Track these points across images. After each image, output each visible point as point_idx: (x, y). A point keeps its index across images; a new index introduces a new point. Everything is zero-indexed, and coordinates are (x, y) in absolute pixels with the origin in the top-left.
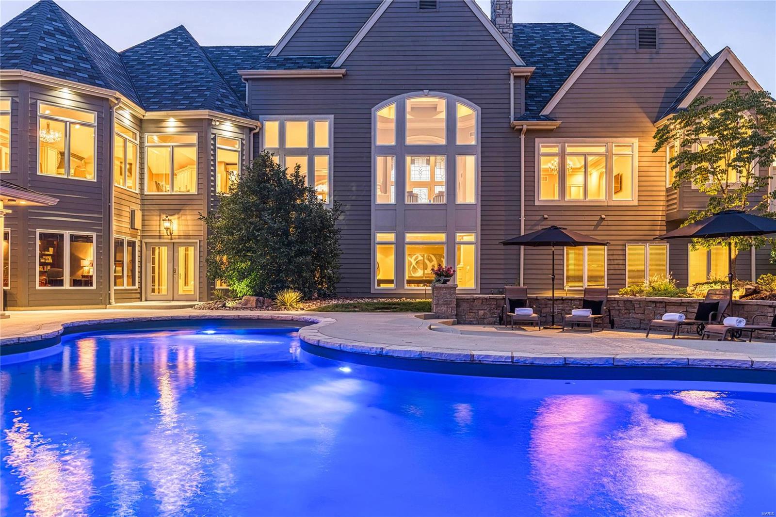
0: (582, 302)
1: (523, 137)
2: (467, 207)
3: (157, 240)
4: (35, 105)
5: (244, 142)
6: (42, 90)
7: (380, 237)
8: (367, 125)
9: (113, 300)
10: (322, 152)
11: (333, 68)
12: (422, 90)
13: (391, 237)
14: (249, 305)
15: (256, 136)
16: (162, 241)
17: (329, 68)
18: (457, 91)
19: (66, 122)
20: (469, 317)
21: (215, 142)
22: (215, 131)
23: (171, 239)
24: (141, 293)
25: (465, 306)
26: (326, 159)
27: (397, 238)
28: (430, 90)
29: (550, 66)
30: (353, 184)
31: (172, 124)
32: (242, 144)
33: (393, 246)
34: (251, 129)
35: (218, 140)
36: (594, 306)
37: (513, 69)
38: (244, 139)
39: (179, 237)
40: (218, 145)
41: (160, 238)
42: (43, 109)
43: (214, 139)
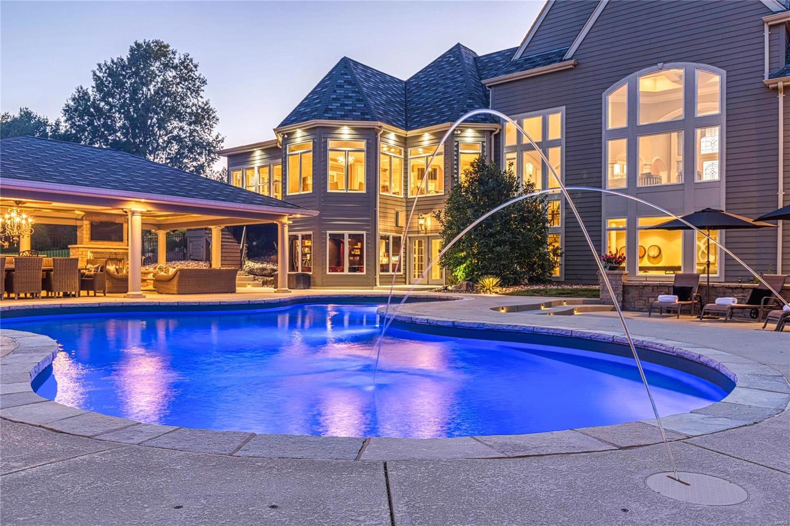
1: (781, 96)
2: (710, 184)
3: (416, 235)
4: (326, 142)
5: (485, 144)
6: (330, 131)
7: (612, 223)
8: (598, 111)
9: (378, 283)
10: (555, 143)
11: (565, 60)
12: (656, 64)
13: (622, 222)
14: (462, 289)
15: (497, 137)
16: (420, 235)
17: (561, 61)
18: (697, 58)
19: (345, 151)
20: (640, 304)
21: (458, 148)
22: (458, 139)
23: (426, 233)
24: (405, 278)
26: (559, 149)
27: (628, 223)
28: (665, 62)
30: (584, 171)
32: (483, 147)
33: (624, 232)
34: (492, 132)
35: (461, 146)
38: (484, 142)
39: (432, 231)
40: (460, 151)
41: (418, 233)
42: (331, 144)
43: (457, 146)
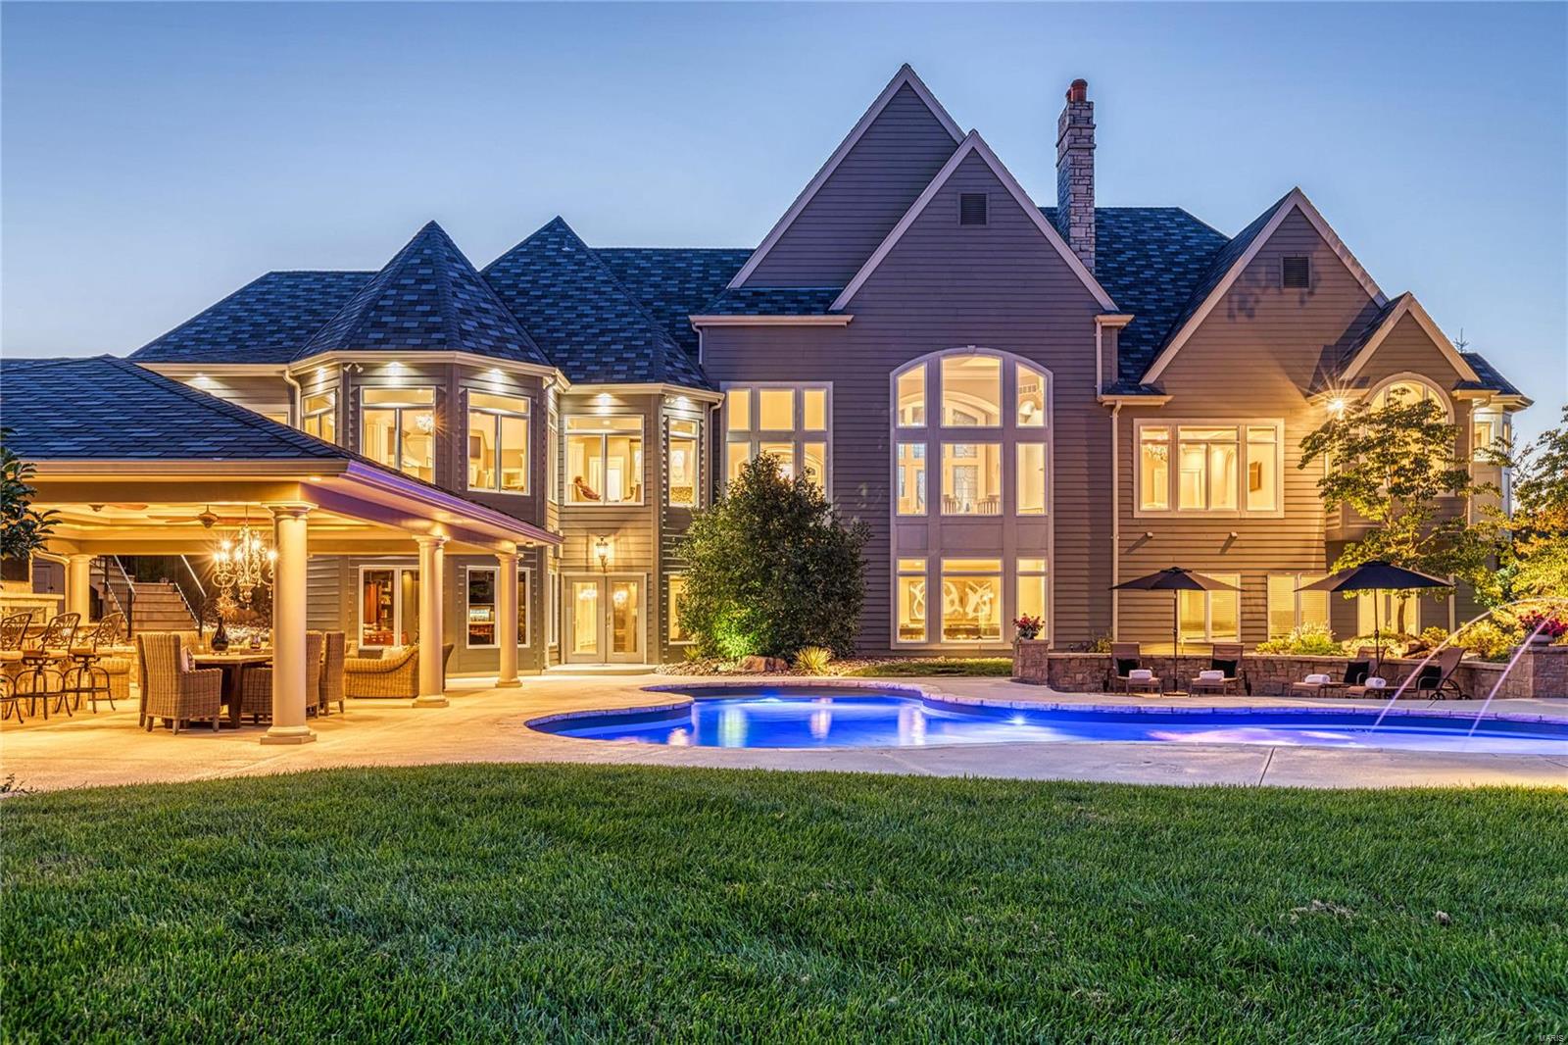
0: (1210, 663)
1: (1115, 416)
2: (1032, 520)
3: (584, 574)
4: (464, 395)
5: (703, 424)
6: (470, 372)
7: (904, 565)
8: (884, 397)
9: (547, 664)
10: (815, 437)
11: (834, 313)
12: (966, 345)
13: (920, 564)
14: (754, 669)
15: (717, 413)
16: (591, 574)
17: (827, 312)
18: (1014, 348)
19: (497, 415)
20: (1064, 682)
21: (667, 427)
22: (666, 412)
23: (605, 571)
24: (559, 652)
25: (1058, 668)
26: (821, 447)
27: (929, 566)
28: (977, 346)
29: (1149, 293)
30: (863, 486)
31: (605, 400)
32: (701, 428)
33: (923, 579)
34: (711, 405)
35: (673, 423)
36: (1228, 667)
37: (1100, 318)
38: (701, 421)
39: (617, 568)
40: (671, 433)
41: (587, 571)
42: (474, 400)
43: (666, 424)
